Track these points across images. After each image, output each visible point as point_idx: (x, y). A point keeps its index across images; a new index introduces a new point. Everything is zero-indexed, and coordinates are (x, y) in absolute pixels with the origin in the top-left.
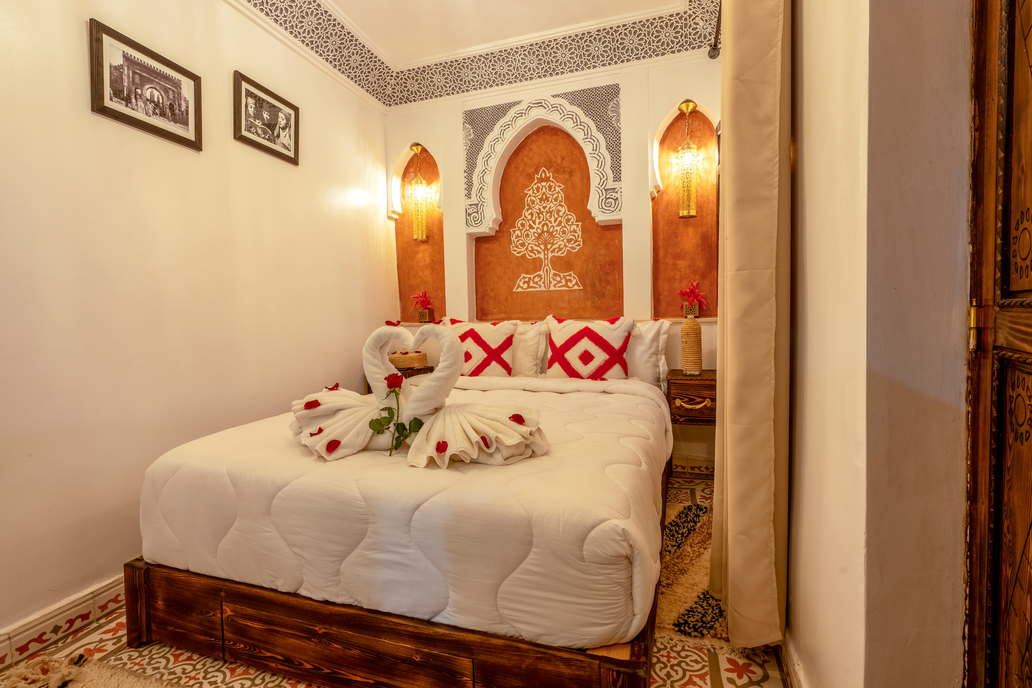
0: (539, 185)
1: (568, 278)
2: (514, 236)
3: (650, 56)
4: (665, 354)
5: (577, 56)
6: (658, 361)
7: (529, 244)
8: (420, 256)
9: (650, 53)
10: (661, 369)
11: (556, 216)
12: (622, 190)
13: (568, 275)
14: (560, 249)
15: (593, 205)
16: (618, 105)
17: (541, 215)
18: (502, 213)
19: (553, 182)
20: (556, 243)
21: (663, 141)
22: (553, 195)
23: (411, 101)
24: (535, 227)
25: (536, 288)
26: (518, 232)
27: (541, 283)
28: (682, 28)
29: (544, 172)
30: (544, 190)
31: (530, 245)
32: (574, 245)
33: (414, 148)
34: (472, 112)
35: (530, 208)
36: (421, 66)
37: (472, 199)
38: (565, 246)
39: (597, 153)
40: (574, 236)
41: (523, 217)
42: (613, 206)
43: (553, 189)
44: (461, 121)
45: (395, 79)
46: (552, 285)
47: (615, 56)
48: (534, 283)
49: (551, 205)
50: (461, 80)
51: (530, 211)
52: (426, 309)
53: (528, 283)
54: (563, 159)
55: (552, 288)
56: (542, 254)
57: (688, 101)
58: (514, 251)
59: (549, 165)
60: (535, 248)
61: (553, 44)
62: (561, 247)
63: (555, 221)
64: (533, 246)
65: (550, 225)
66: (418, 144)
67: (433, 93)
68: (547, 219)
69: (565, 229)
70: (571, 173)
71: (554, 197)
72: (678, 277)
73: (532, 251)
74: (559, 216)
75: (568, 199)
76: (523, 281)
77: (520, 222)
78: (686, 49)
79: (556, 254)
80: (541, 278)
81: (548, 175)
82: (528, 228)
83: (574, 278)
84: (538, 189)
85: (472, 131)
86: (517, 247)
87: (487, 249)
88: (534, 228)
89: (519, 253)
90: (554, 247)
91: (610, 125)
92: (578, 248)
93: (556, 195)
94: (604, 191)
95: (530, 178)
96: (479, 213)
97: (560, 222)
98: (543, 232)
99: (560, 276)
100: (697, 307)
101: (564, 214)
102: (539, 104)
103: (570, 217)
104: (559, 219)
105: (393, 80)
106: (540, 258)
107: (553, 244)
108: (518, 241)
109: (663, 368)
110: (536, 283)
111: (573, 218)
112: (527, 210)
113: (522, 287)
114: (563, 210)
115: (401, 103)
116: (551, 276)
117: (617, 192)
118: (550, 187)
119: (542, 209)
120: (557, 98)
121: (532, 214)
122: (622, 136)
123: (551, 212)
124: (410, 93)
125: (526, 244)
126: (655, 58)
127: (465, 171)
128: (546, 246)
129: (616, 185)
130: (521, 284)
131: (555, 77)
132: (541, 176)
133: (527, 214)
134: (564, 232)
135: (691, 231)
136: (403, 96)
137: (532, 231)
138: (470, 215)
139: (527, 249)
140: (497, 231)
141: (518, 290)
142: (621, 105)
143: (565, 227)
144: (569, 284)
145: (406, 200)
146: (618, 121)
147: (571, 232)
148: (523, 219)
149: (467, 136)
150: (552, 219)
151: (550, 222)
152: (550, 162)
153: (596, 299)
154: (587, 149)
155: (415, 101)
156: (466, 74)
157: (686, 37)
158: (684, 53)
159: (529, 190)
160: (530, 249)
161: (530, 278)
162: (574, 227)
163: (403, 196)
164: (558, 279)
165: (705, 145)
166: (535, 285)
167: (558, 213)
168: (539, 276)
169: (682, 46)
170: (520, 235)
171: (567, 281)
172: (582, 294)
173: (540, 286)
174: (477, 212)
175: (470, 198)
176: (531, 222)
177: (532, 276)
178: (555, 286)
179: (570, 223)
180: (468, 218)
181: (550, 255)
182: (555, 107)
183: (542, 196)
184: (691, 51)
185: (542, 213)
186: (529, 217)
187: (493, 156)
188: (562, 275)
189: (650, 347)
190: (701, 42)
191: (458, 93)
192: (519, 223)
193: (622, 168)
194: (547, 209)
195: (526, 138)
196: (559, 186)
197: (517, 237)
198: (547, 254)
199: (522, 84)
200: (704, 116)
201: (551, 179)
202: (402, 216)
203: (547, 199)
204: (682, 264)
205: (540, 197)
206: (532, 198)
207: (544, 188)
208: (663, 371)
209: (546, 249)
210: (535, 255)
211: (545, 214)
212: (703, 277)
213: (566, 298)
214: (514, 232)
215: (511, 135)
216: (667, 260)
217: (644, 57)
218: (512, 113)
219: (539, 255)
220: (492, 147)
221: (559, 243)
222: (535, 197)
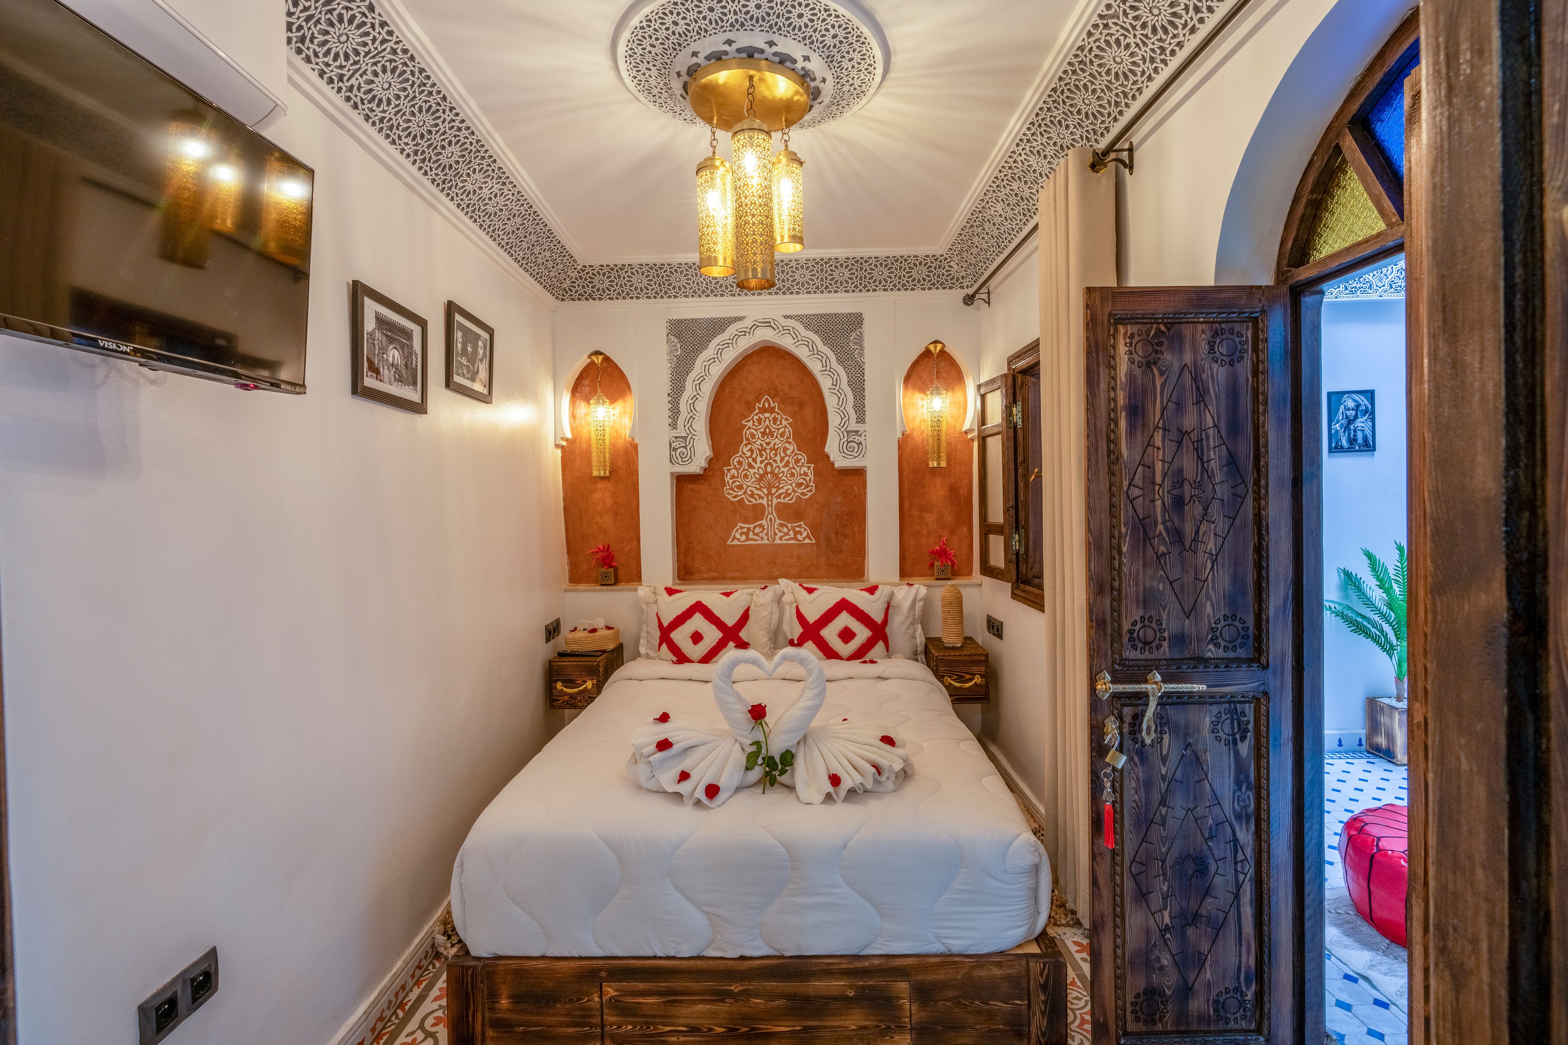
0: (761, 416)
1: (797, 529)
2: (729, 477)
3: (899, 290)
4: (921, 623)
5: (817, 279)
6: (915, 632)
7: (748, 486)
8: (597, 496)
9: (899, 286)
10: (918, 641)
11: (783, 455)
12: (867, 433)
13: (797, 526)
14: (788, 495)
15: (833, 447)
16: (861, 337)
17: (763, 453)
18: (713, 447)
19: (778, 414)
20: (782, 488)
21: (907, 379)
22: (778, 429)
23: (594, 299)
24: (756, 466)
25: (757, 540)
26: (733, 472)
27: (763, 535)
28: (935, 268)
29: (766, 401)
30: (767, 422)
31: (750, 488)
32: (805, 491)
33: (594, 358)
34: (680, 322)
35: (749, 443)
36: (619, 263)
37: (678, 431)
38: (794, 491)
39: (837, 388)
40: (804, 479)
41: (740, 453)
42: (856, 451)
43: (778, 423)
44: (665, 331)
45: (578, 272)
46: (777, 537)
47: (861, 284)
48: (755, 534)
49: (777, 442)
50: (670, 285)
51: (749, 447)
52: (611, 567)
53: (747, 534)
54: (791, 387)
55: (777, 541)
56: (765, 499)
57: (936, 342)
58: (729, 494)
59: (774, 394)
60: (756, 492)
61: (794, 264)
62: (789, 492)
63: (781, 461)
64: (753, 489)
65: (775, 465)
66: (601, 353)
67: (628, 294)
68: (771, 458)
69: (793, 471)
70: (801, 406)
71: (780, 431)
72: (924, 532)
73: (752, 496)
74: (787, 455)
75: (796, 435)
76: (739, 531)
77: (737, 459)
78: (937, 288)
79: (782, 501)
80: (764, 529)
81: (772, 405)
82: (746, 467)
83: (805, 529)
84: (759, 420)
85: (678, 346)
86: (732, 489)
87: (692, 490)
88: (753, 468)
89: (735, 497)
90: (780, 491)
91: (853, 359)
92: (809, 494)
93: (783, 430)
94: (845, 433)
95: (750, 407)
96: (688, 448)
97: (788, 463)
98: (766, 473)
99: (787, 527)
100: (950, 568)
101: (792, 452)
102: (767, 324)
103: (800, 457)
104: (787, 458)
105: (576, 273)
106: (762, 504)
107: (778, 488)
108: (733, 482)
109: (920, 640)
110: (757, 535)
111: (803, 458)
112: (746, 445)
113: (739, 540)
114: (791, 448)
115: (579, 299)
116: (776, 526)
117: (860, 436)
118: (775, 420)
119: (765, 445)
120: (789, 320)
121: (751, 451)
122: (866, 371)
123: (776, 450)
124: (595, 290)
125: (745, 487)
126: (903, 292)
127: (669, 395)
128: (769, 490)
129: (860, 427)
130: (738, 536)
131: (788, 296)
132: (764, 405)
133: (745, 450)
134: (792, 475)
135: (938, 481)
136: (585, 292)
137: (752, 471)
138: (675, 449)
139: (745, 492)
140: (705, 469)
141: (733, 543)
142: (866, 337)
143: (794, 468)
144: (799, 536)
145: (577, 421)
146: (861, 355)
147: (801, 475)
148: (741, 456)
149: (671, 352)
150: (778, 458)
151: (775, 461)
152: (776, 389)
153: (832, 555)
154: (825, 383)
155: (600, 299)
156: (678, 280)
157: (939, 277)
158: (934, 291)
159: (749, 421)
160: (749, 493)
161: (749, 529)
162: (805, 469)
163: (573, 416)
164: (785, 530)
165: (953, 389)
166: (755, 537)
167: (785, 452)
168: (761, 526)
169: (934, 284)
170: (736, 475)
171: (796, 533)
172: (815, 548)
173: (762, 539)
174: (685, 447)
175: (676, 428)
176: (750, 460)
177: (752, 526)
178: (781, 538)
179: (800, 464)
180: (673, 453)
181: (775, 501)
182: (786, 330)
183: (765, 429)
184: (941, 291)
185: (765, 450)
186: (749, 454)
187: (707, 380)
188: (789, 525)
189: (908, 617)
190: (953, 284)
191: (662, 297)
192: (735, 460)
193: (866, 409)
194: (771, 445)
195: (745, 358)
196: (786, 420)
197: (733, 477)
198: (772, 500)
199: (747, 298)
200: (951, 357)
201: (776, 410)
202: (572, 442)
203: (771, 433)
204: (929, 517)
205: (762, 430)
206: (753, 431)
207: (767, 420)
208: (921, 642)
209: (770, 493)
210: (756, 500)
211: (768, 451)
212: (952, 532)
213: (795, 553)
214: (729, 470)
215: (730, 356)
216: (913, 513)
217: (892, 290)
218: (732, 330)
219: (761, 501)
220: (707, 369)
221: (786, 488)
222: (756, 430)
